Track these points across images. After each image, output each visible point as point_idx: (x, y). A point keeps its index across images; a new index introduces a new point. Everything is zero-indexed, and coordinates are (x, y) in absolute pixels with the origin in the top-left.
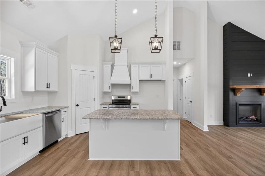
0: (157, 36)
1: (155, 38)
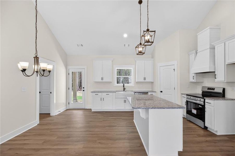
0: (149, 29)
1: (147, 32)
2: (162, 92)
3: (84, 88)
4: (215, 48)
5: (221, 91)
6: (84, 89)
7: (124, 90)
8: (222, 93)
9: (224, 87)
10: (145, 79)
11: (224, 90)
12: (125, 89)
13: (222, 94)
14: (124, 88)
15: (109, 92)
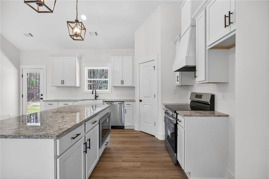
2: (141, 101)
3: (42, 95)
4: (195, 26)
5: (208, 100)
6: (42, 97)
7: (96, 99)
8: (210, 103)
9: (213, 93)
10: (122, 82)
11: (213, 97)
12: (97, 97)
13: (209, 105)
14: (96, 95)
15: (67, 101)
